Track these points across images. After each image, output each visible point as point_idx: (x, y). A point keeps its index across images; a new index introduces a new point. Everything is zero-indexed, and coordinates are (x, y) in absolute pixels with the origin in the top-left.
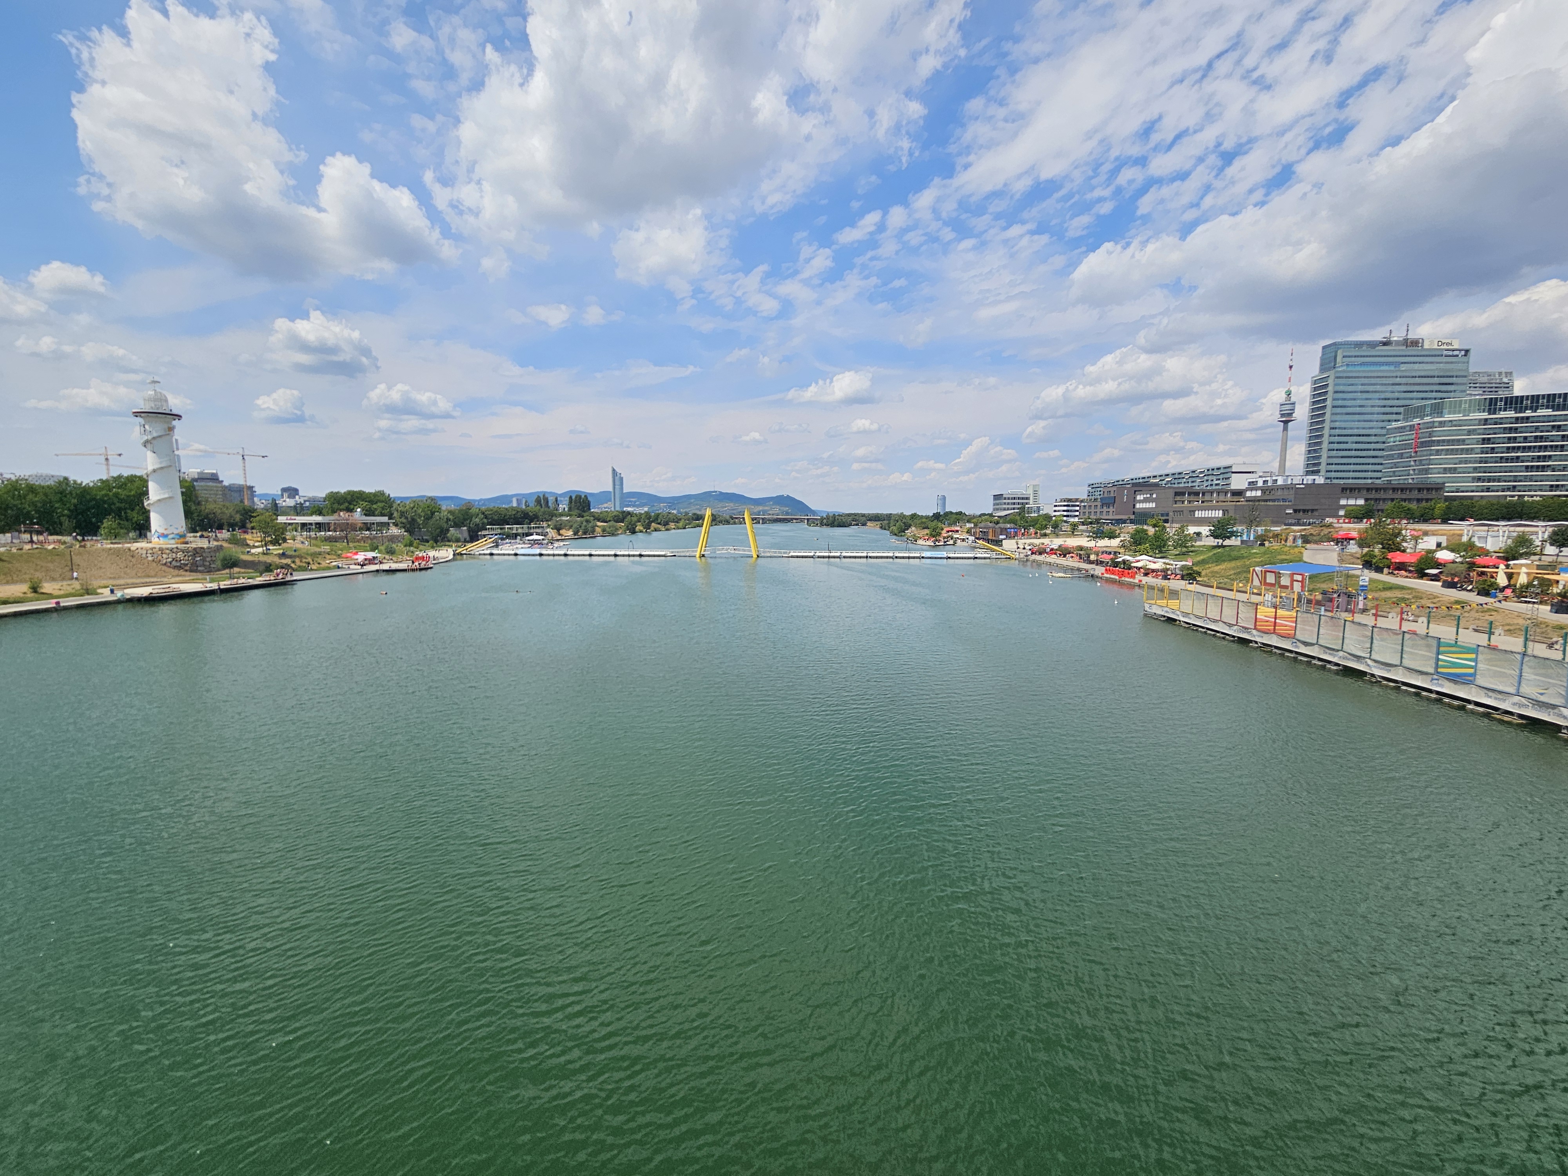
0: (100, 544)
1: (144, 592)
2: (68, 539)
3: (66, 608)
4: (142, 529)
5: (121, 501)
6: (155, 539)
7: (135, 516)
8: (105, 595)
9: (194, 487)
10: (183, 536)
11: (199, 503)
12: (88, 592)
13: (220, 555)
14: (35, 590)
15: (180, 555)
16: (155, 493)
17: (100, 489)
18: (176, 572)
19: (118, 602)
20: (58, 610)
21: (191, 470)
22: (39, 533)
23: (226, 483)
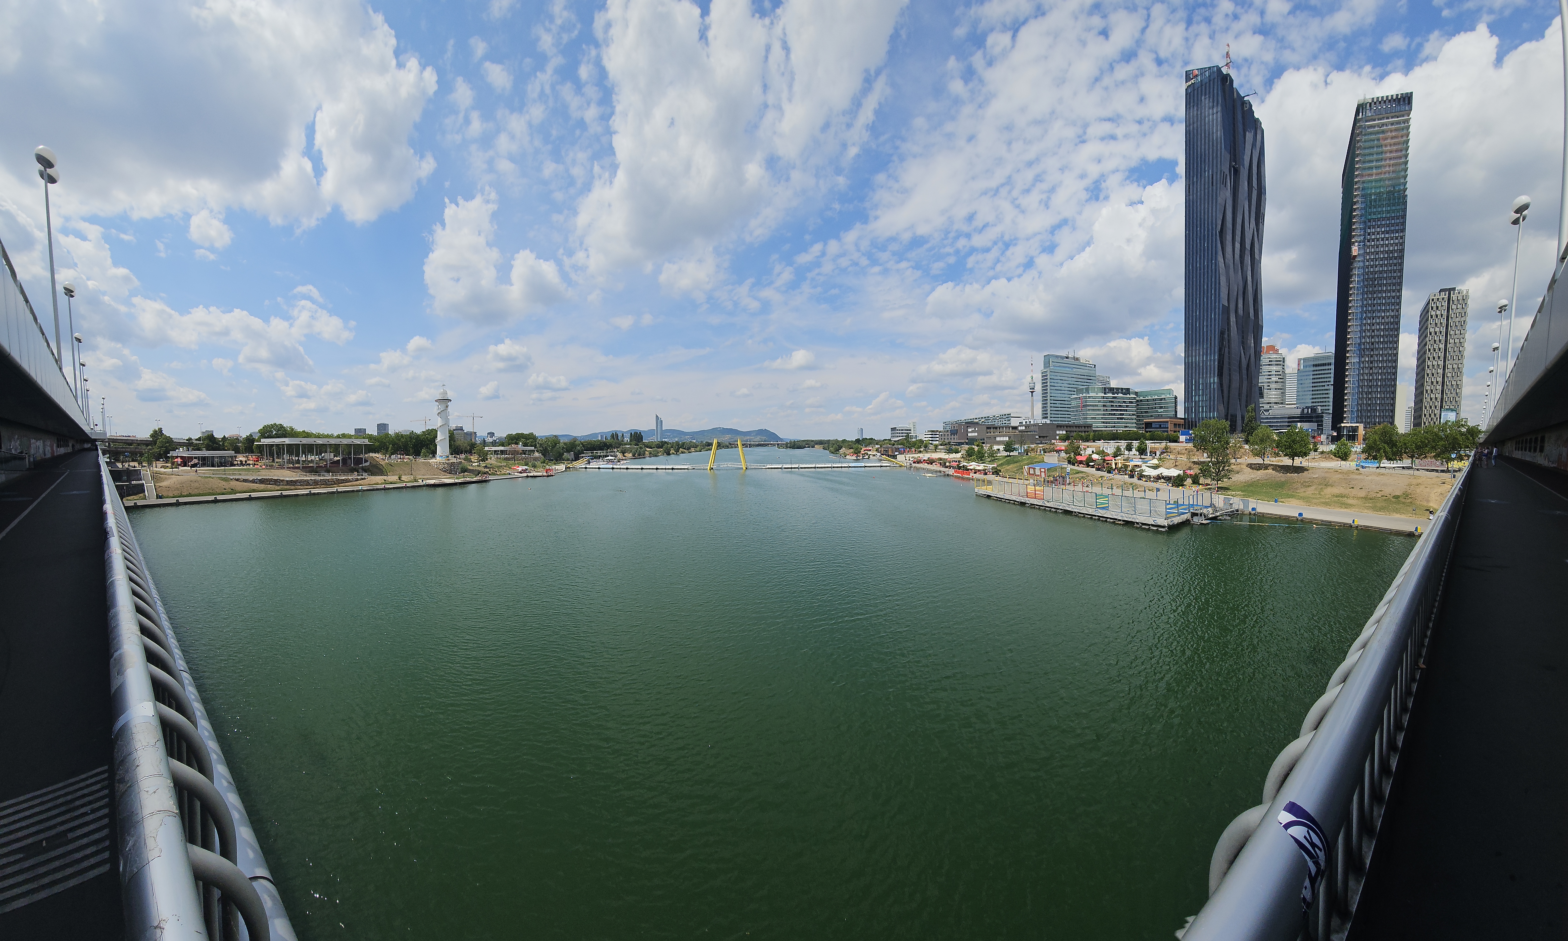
0: (421, 460)
1: (432, 482)
2: (411, 457)
3: (408, 487)
4: (434, 453)
5: (429, 440)
6: (438, 458)
7: (432, 447)
8: (420, 483)
9: (453, 433)
10: (448, 457)
11: (455, 441)
12: (416, 481)
13: (460, 466)
14: (400, 478)
15: (446, 466)
16: (439, 437)
17: (422, 435)
18: (444, 473)
19: (424, 486)
20: (406, 487)
21: (453, 426)
22: (403, 455)
23: (465, 431)
